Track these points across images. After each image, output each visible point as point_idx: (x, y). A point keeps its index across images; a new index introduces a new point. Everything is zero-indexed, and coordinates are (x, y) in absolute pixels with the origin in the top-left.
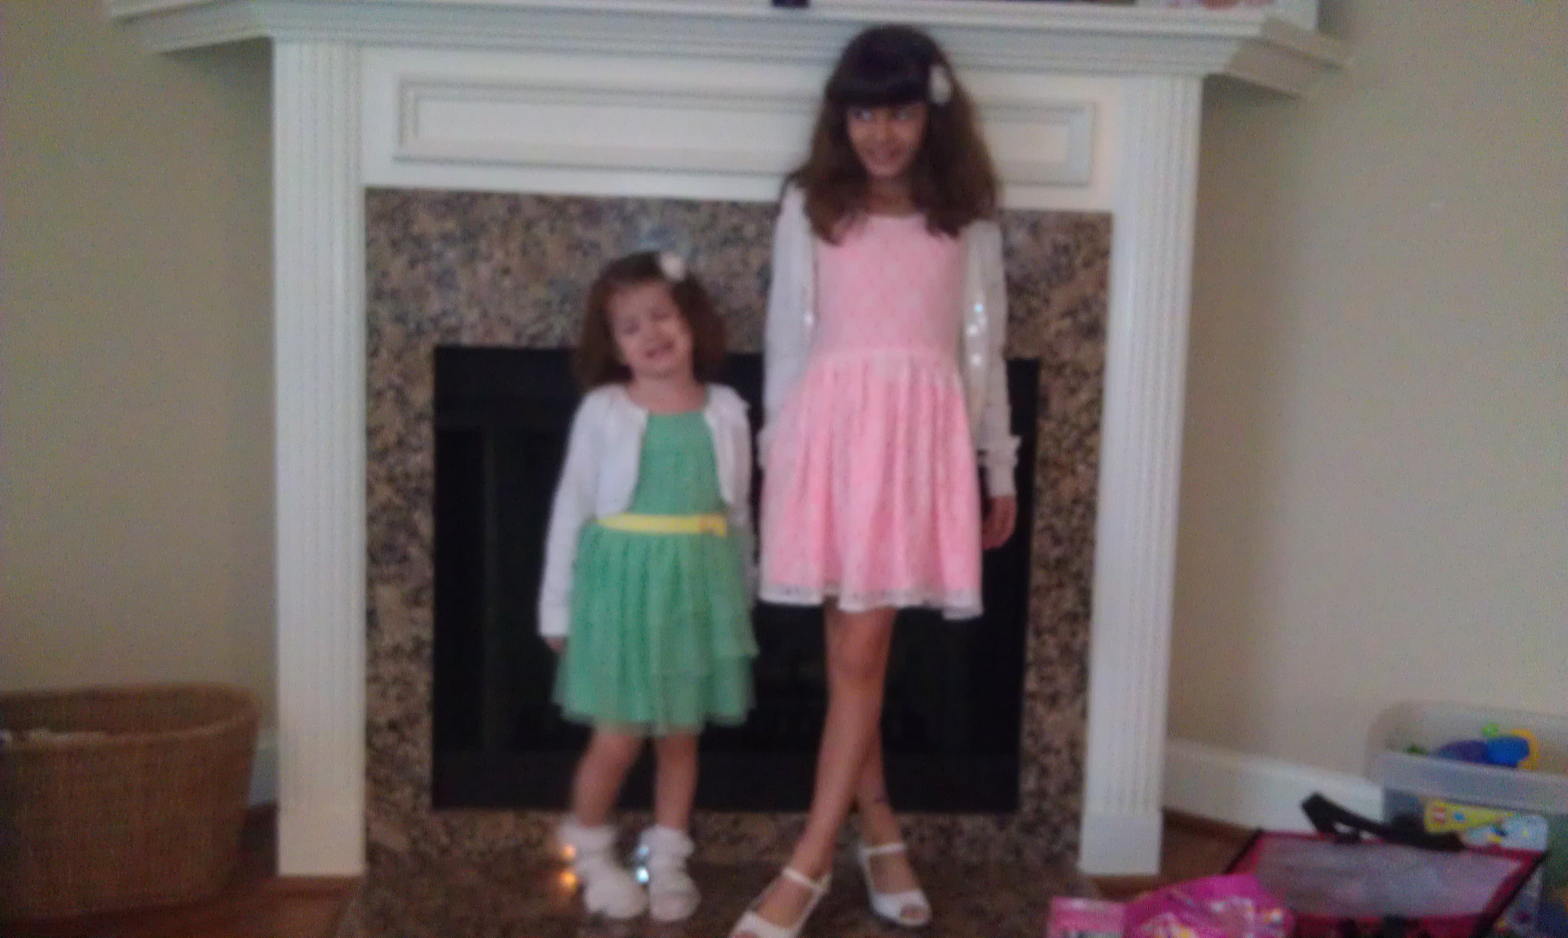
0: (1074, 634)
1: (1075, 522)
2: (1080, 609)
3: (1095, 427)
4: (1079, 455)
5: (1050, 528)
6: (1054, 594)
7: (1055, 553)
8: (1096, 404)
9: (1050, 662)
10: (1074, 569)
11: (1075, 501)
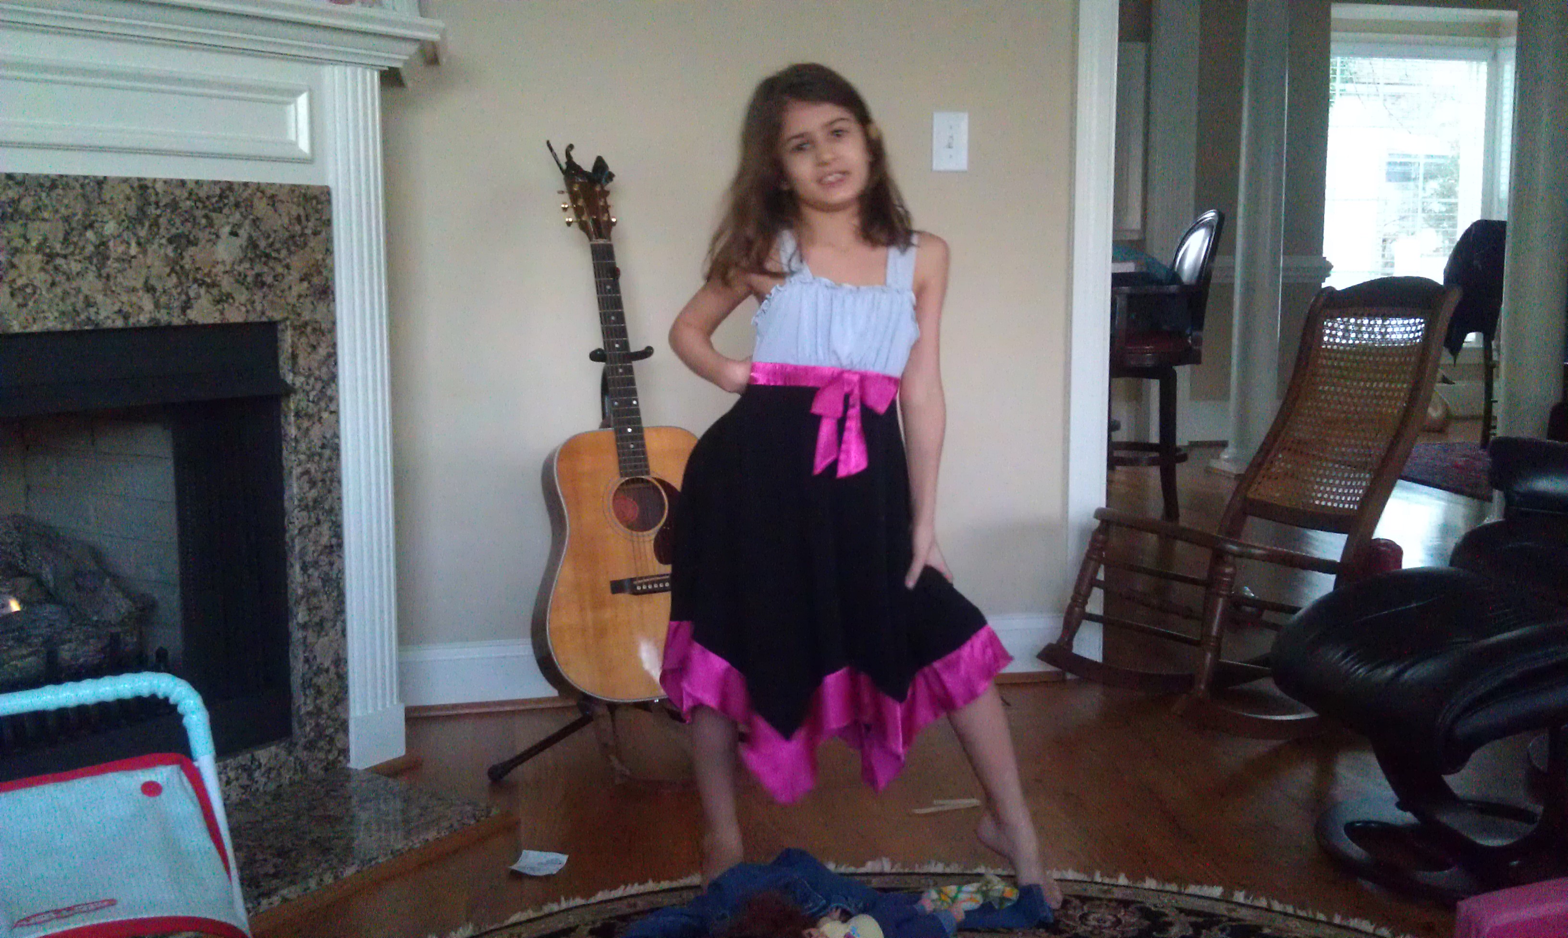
0: (331, 564)
1: (324, 465)
2: (334, 541)
3: (333, 378)
4: (323, 404)
5: (307, 472)
6: (313, 530)
7: (313, 493)
8: (332, 357)
9: (315, 593)
10: (327, 507)
11: (323, 447)
